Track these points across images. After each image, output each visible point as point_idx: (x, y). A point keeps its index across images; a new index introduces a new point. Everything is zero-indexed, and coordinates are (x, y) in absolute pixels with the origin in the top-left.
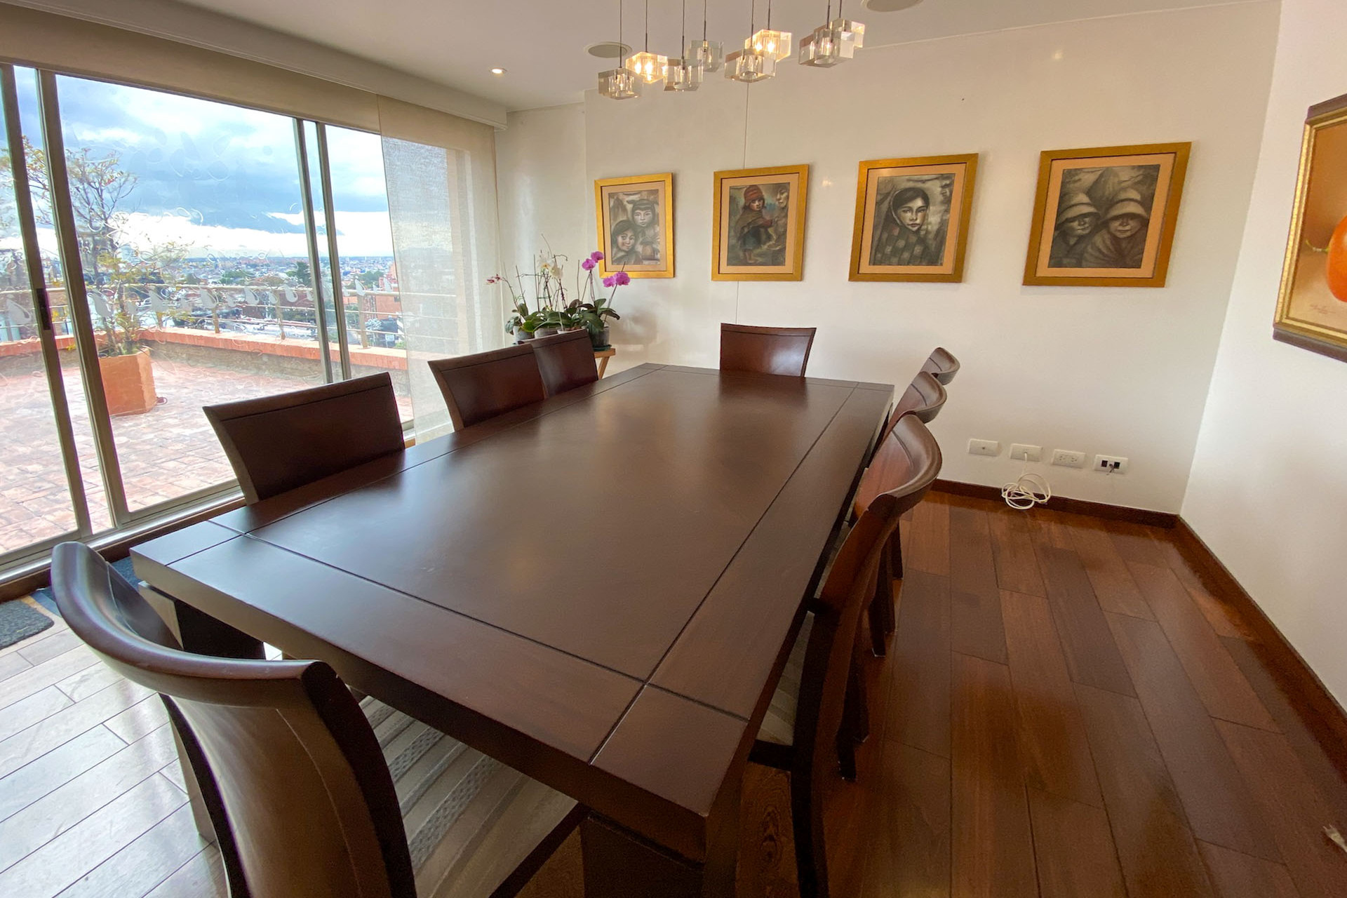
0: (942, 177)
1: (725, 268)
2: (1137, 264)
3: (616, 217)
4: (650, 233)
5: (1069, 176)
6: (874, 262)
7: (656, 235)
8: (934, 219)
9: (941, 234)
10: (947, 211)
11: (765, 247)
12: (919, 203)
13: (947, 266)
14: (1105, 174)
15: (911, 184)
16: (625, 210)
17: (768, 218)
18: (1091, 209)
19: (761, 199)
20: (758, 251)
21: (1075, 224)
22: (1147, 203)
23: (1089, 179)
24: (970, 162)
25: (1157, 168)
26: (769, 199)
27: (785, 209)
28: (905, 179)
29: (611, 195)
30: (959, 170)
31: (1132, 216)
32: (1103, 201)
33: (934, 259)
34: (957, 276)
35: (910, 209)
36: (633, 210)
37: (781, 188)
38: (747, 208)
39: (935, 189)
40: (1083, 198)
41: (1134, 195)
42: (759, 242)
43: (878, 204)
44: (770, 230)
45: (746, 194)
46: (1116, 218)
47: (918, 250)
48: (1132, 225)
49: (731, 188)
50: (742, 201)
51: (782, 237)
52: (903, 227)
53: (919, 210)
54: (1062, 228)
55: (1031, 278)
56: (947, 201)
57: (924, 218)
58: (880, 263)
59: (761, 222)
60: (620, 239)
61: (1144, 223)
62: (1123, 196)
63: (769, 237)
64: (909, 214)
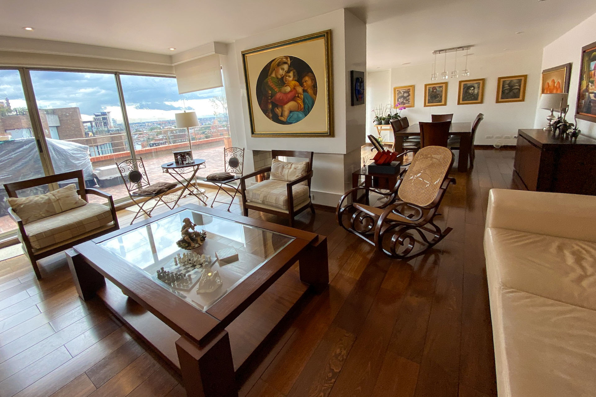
0: (477, 83)
1: (427, 104)
2: (519, 97)
3: (399, 95)
4: (407, 98)
5: (504, 82)
6: (463, 100)
7: (409, 99)
8: (476, 91)
9: (478, 94)
10: (479, 90)
11: (437, 99)
12: (473, 88)
13: (479, 100)
14: (511, 81)
15: (471, 85)
16: (401, 93)
17: (438, 93)
18: (509, 88)
19: (436, 89)
20: (436, 100)
21: (506, 91)
22: (520, 86)
23: (508, 82)
24: (483, 80)
25: (521, 80)
26: (438, 89)
27: (442, 91)
28: (469, 84)
29: (397, 91)
30: (481, 82)
31: (517, 89)
32: (511, 86)
33: (477, 99)
34: (482, 102)
35: (471, 90)
36: (403, 93)
37: (440, 87)
38: (433, 91)
39: (476, 86)
40: (507, 86)
41: (517, 84)
42: (436, 98)
43: (464, 89)
44: (438, 96)
45: (432, 89)
46: (514, 89)
47: (473, 98)
48: (517, 90)
49: (429, 87)
50: (431, 90)
51: (441, 97)
52: (470, 94)
53: (472, 90)
54: (503, 92)
55: (497, 102)
56: (479, 88)
57: (474, 91)
58: (465, 101)
59: (436, 94)
60: (400, 100)
61: (519, 90)
62: (515, 85)
63: (438, 97)
64: (470, 91)
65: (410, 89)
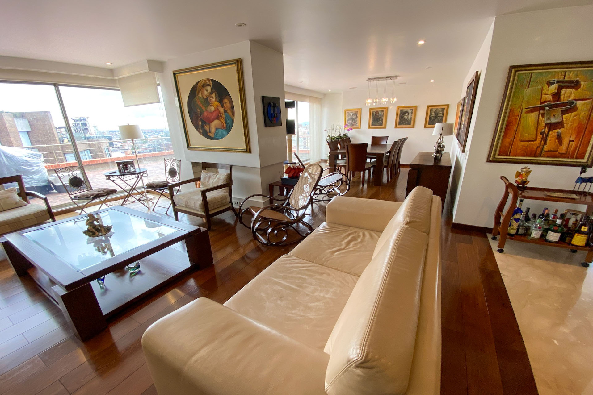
0: (411, 110)
3: (348, 117)
4: (355, 120)
5: (431, 109)
6: (399, 125)
7: (357, 121)
8: (410, 117)
9: (411, 120)
10: (412, 115)
11: (379, 122)
12: (407, 114)
13: (411, 125)
14: (437, 109)
15: (406, 111)
16: (350, 116)
17: (380, 117)
18: (434, 115)
19: (379, 113)
20: (378, 123)
21: (432, 118)
22: (443, 114)
23: (434, 110)
24: (416, 107)
25: (444, 108)
26: (380, 113)
27: (383, 115)
28: (405, 110)
29: (347, 113)
30: (414, 108)
31: (441, 116)
32: (436, 113)
33: (410, 124)
34: (413, 127)
35: (406, 115)
36: (352, 116)
37: (382, 111)
38: (376, 115)
39: (410, 112)
40: (433, 113)
41: (441, 113)
42: (378, 122)
43: (400, 114)
44: (380, 119)
45: (376, 112)
46: (438, 117)
47: (407, 123)
48: (441, 118)
49: (373, 111)
50: (375, 114)
51: (382, 120)
52: (404, 119)
53: (407, 115)
54: (430, 118)
55: (425, 127)
56: (412, 114)
57: (408, 117)
58: (400, 125)
59: (378, 118)
60: (349, 121)
61: (442, 117)
62: (440, 113)
63: (380, 120)
64: (405, 116)
65: (357, 112)
